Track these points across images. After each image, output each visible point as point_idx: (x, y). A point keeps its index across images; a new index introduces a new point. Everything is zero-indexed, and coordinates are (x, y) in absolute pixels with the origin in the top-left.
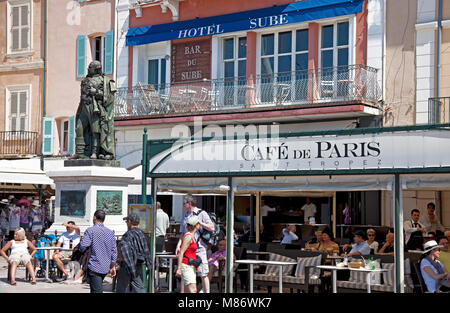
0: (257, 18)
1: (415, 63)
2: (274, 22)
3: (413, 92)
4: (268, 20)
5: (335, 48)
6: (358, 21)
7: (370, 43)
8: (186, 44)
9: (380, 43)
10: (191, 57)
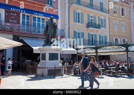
0: (36, 13)
2: (40, 15)
8: (12, 12)
10: (13, 16)
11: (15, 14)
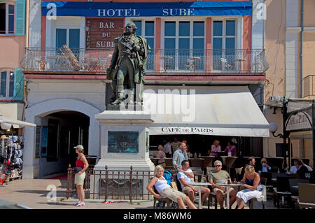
0: (169, 8)
1: (285, 52)
2: (183, 14)
3: (284, 70)
4: (178, 11)
5: (224, 37)
6: (245, 21)
7: (254, 36)
8: (101, 20)
9: (261, 37)
11: (112, 25)
